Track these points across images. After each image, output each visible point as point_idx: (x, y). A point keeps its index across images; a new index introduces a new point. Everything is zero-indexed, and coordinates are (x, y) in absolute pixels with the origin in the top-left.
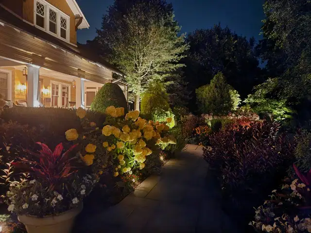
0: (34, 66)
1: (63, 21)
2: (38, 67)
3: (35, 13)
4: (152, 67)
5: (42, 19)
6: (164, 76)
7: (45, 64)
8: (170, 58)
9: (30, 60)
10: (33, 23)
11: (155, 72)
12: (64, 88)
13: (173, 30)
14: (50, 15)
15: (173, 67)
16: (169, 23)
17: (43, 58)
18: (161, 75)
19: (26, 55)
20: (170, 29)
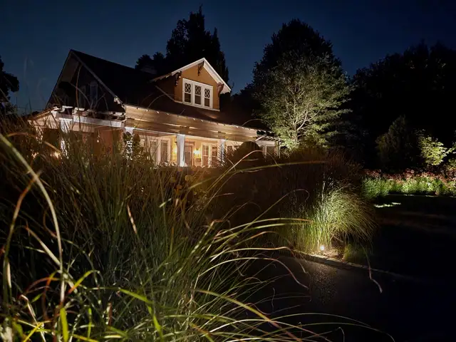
0: (181, 135)
1: (207, 92)
2: (184, 135)
3: (184, 92)
4: (309, 117)
5: (190, 96)
6: (324, 125)
7: (189, 132)
8: (328, 104)
9: (178, 131)
10: (182, 101)
11: (314, 122)
12: (213, 148)
13: (329, 72)
14: (196, 90)
15: (335, 114)
16: (325, 66)
17: (187, 128)
18: (321, 125)
19: (174, 128)
20: (325, 72)
